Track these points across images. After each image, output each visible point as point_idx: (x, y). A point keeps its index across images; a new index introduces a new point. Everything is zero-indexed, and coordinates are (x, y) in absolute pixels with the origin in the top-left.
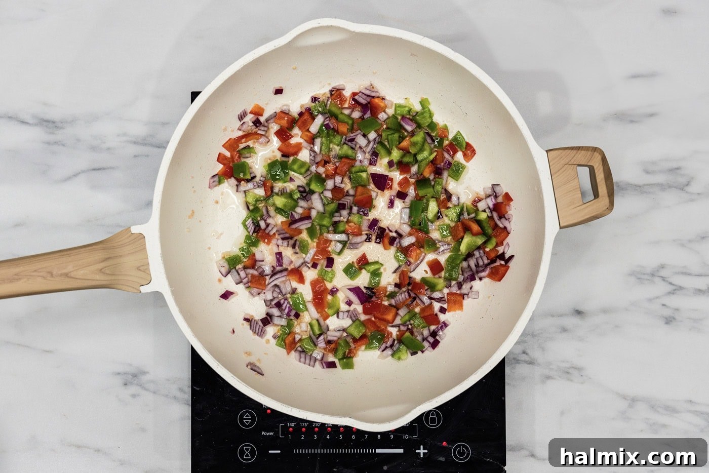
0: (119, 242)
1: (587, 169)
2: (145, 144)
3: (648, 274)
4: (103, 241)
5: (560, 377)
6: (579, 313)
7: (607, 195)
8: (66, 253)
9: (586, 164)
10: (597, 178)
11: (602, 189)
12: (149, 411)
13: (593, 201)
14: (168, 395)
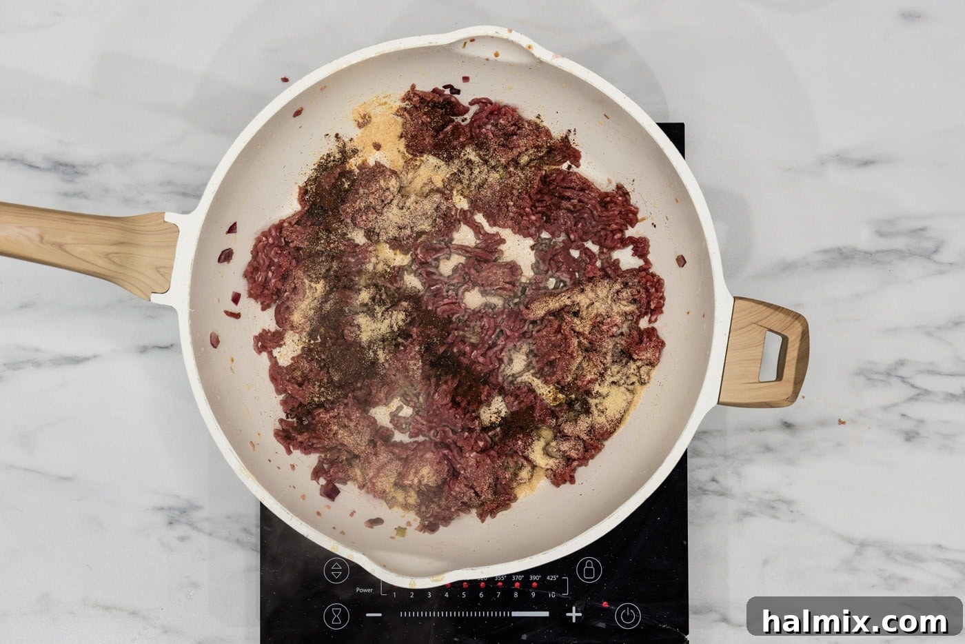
0: (144, 226)
3: (882, 373)
5: (762, 513)
6: (788, 425)
7: (793, 381)
10: (787, 355)
11: (789, 372)
12: (204, 559)
13: (773, 383)
14: (227, 539)
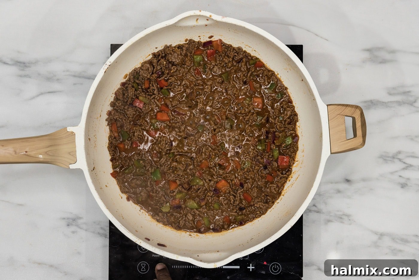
0: (59, 136)
1: (351, 119)
2: (80, 77)
3: (390, 157)
4: (48, 135)
5: (336, 220)
6: (348, 181)
7: (361, 136)
8: (26, 140)
9: (350, 116)
10: (356, 125)
11: (359, 132)
12: (83, 241)
13: (353, 139)
14: (94, 232)
